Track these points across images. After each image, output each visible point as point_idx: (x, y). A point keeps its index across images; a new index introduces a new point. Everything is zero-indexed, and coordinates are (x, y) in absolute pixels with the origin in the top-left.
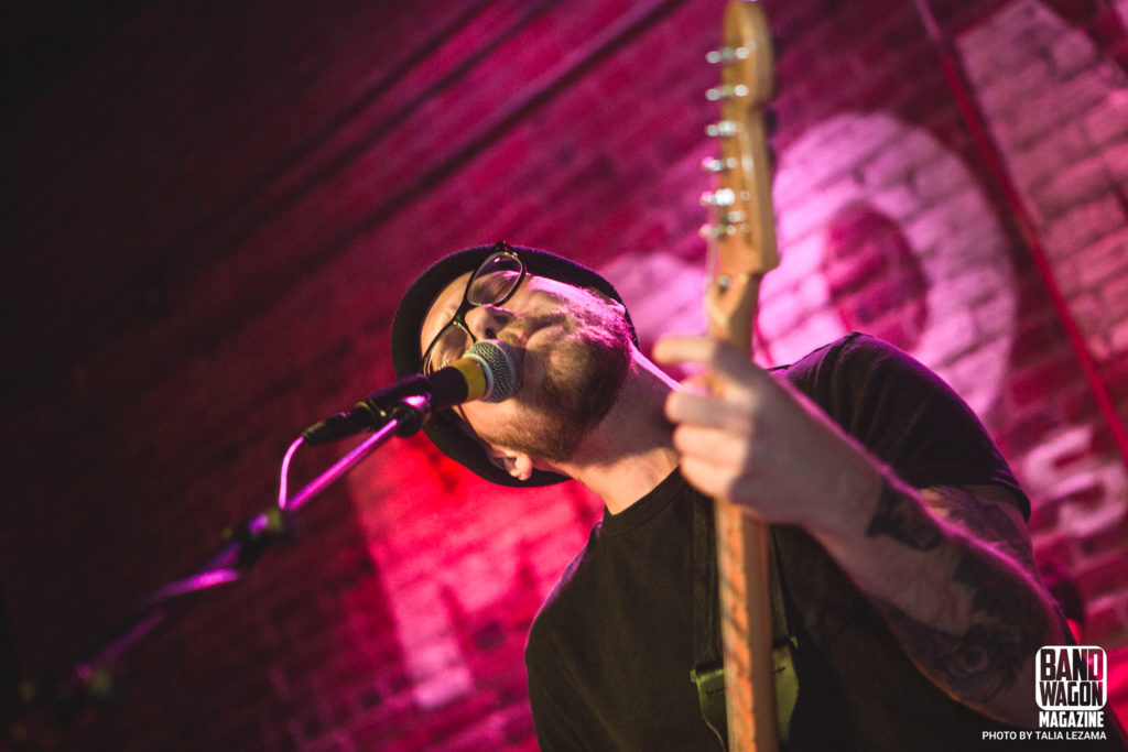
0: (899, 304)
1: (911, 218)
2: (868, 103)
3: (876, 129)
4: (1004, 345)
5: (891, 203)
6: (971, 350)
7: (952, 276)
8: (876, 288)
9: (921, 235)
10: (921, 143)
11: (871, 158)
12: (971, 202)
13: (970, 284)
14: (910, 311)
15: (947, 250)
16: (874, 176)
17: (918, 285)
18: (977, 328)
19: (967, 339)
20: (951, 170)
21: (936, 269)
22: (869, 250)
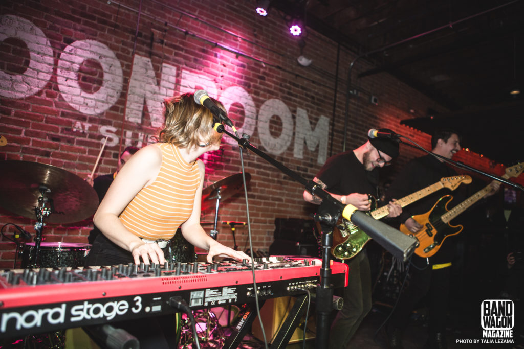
0: (94, 84)
1: (106, 72)
2: (112, 48)
3: (111, 53)
4: (110, 106)
5: (105, 67)
6: (103, 102)
7: (107, 87)
8: (88, 75)
9: (106, 76)
10: (117, 63)
11: (105, 57)
12: (120, 79)
13: (111, 92)
14: (95, 85)
15: (109, 82)
16: (104, 60)
17: (100, 83)
18: (107, 100)
19: (103, 99)
20: (119, 72)
21: (105, 84)
22: (95, 69)
